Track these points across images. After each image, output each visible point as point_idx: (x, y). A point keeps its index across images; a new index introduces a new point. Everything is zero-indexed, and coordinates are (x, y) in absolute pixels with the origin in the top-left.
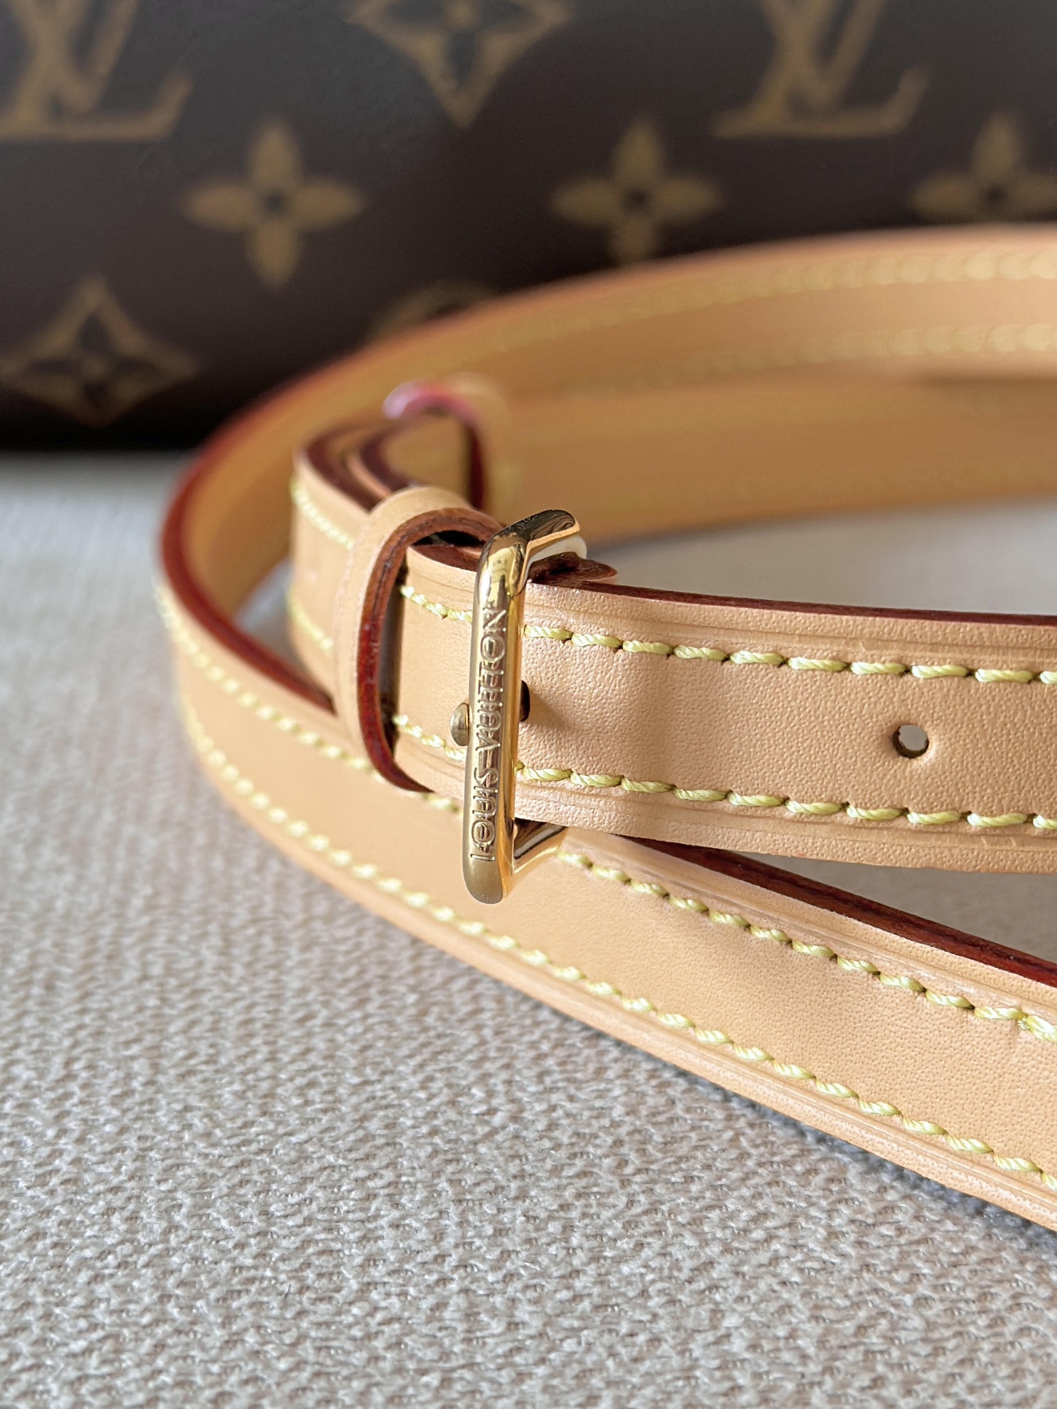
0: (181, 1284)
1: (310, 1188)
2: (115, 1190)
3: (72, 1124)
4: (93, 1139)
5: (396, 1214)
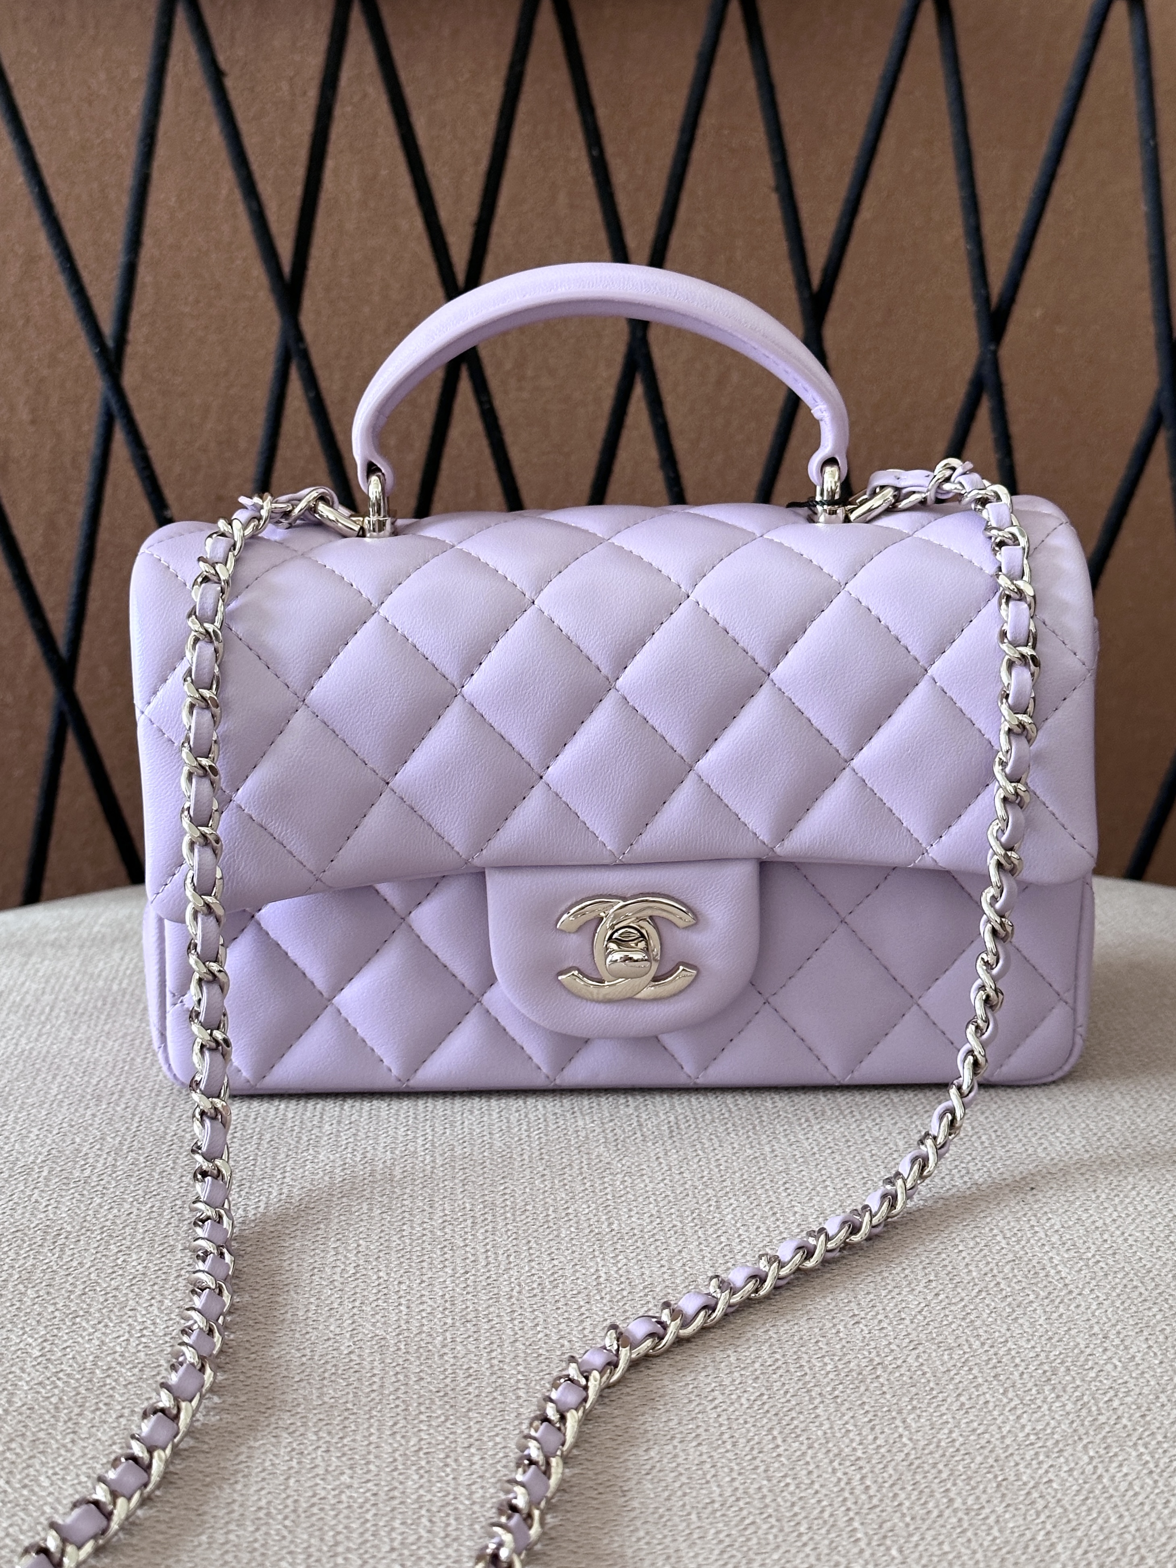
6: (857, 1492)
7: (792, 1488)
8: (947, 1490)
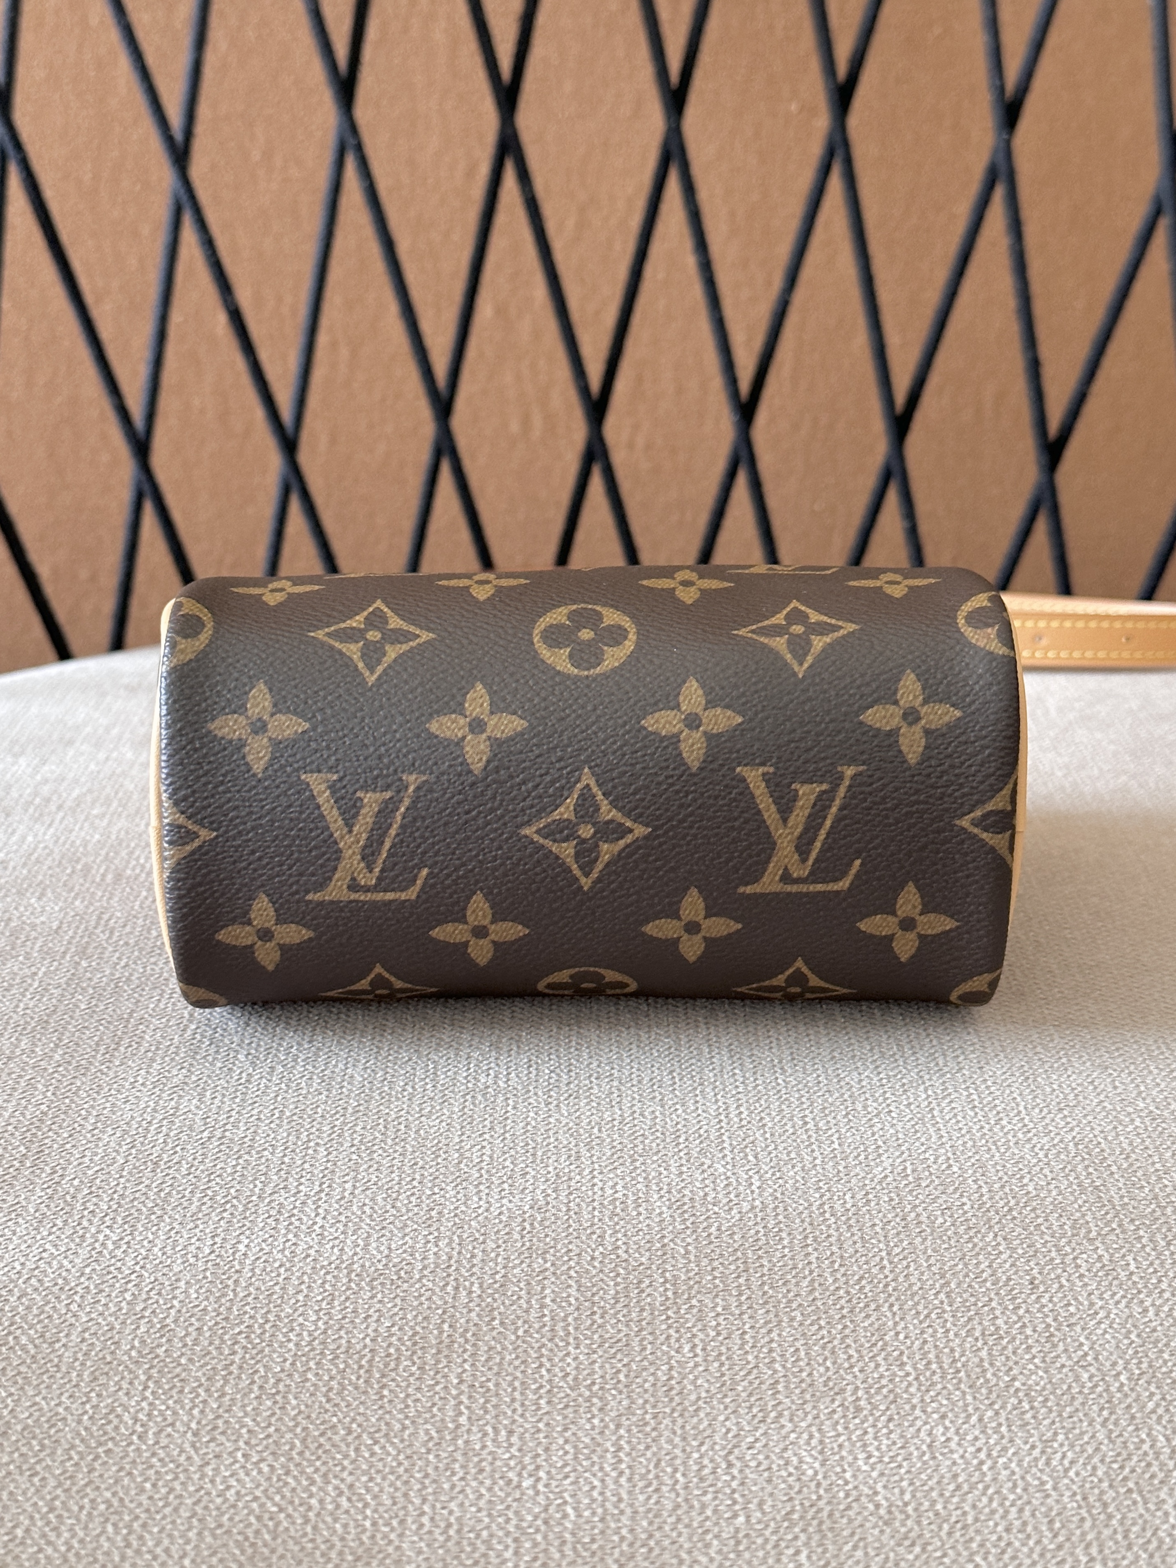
0: (357, 1275)
1: (407, 1238)
2: (336, 1238)
3: (321, 1211)
4: (329, 1217)
5: (436, 1249)
6: (731, 1116)
7: (679, 1112)
8: (806, 1116)
